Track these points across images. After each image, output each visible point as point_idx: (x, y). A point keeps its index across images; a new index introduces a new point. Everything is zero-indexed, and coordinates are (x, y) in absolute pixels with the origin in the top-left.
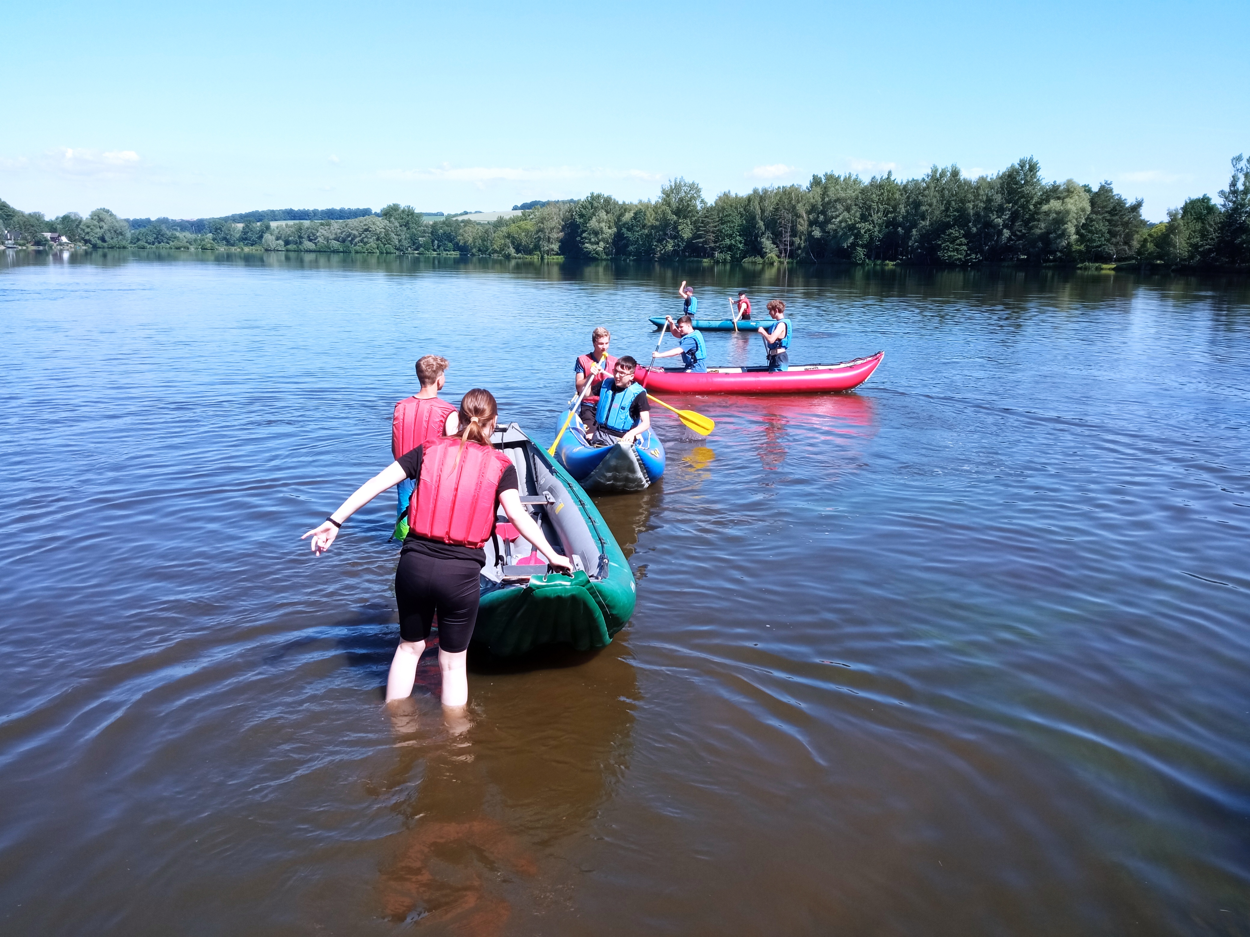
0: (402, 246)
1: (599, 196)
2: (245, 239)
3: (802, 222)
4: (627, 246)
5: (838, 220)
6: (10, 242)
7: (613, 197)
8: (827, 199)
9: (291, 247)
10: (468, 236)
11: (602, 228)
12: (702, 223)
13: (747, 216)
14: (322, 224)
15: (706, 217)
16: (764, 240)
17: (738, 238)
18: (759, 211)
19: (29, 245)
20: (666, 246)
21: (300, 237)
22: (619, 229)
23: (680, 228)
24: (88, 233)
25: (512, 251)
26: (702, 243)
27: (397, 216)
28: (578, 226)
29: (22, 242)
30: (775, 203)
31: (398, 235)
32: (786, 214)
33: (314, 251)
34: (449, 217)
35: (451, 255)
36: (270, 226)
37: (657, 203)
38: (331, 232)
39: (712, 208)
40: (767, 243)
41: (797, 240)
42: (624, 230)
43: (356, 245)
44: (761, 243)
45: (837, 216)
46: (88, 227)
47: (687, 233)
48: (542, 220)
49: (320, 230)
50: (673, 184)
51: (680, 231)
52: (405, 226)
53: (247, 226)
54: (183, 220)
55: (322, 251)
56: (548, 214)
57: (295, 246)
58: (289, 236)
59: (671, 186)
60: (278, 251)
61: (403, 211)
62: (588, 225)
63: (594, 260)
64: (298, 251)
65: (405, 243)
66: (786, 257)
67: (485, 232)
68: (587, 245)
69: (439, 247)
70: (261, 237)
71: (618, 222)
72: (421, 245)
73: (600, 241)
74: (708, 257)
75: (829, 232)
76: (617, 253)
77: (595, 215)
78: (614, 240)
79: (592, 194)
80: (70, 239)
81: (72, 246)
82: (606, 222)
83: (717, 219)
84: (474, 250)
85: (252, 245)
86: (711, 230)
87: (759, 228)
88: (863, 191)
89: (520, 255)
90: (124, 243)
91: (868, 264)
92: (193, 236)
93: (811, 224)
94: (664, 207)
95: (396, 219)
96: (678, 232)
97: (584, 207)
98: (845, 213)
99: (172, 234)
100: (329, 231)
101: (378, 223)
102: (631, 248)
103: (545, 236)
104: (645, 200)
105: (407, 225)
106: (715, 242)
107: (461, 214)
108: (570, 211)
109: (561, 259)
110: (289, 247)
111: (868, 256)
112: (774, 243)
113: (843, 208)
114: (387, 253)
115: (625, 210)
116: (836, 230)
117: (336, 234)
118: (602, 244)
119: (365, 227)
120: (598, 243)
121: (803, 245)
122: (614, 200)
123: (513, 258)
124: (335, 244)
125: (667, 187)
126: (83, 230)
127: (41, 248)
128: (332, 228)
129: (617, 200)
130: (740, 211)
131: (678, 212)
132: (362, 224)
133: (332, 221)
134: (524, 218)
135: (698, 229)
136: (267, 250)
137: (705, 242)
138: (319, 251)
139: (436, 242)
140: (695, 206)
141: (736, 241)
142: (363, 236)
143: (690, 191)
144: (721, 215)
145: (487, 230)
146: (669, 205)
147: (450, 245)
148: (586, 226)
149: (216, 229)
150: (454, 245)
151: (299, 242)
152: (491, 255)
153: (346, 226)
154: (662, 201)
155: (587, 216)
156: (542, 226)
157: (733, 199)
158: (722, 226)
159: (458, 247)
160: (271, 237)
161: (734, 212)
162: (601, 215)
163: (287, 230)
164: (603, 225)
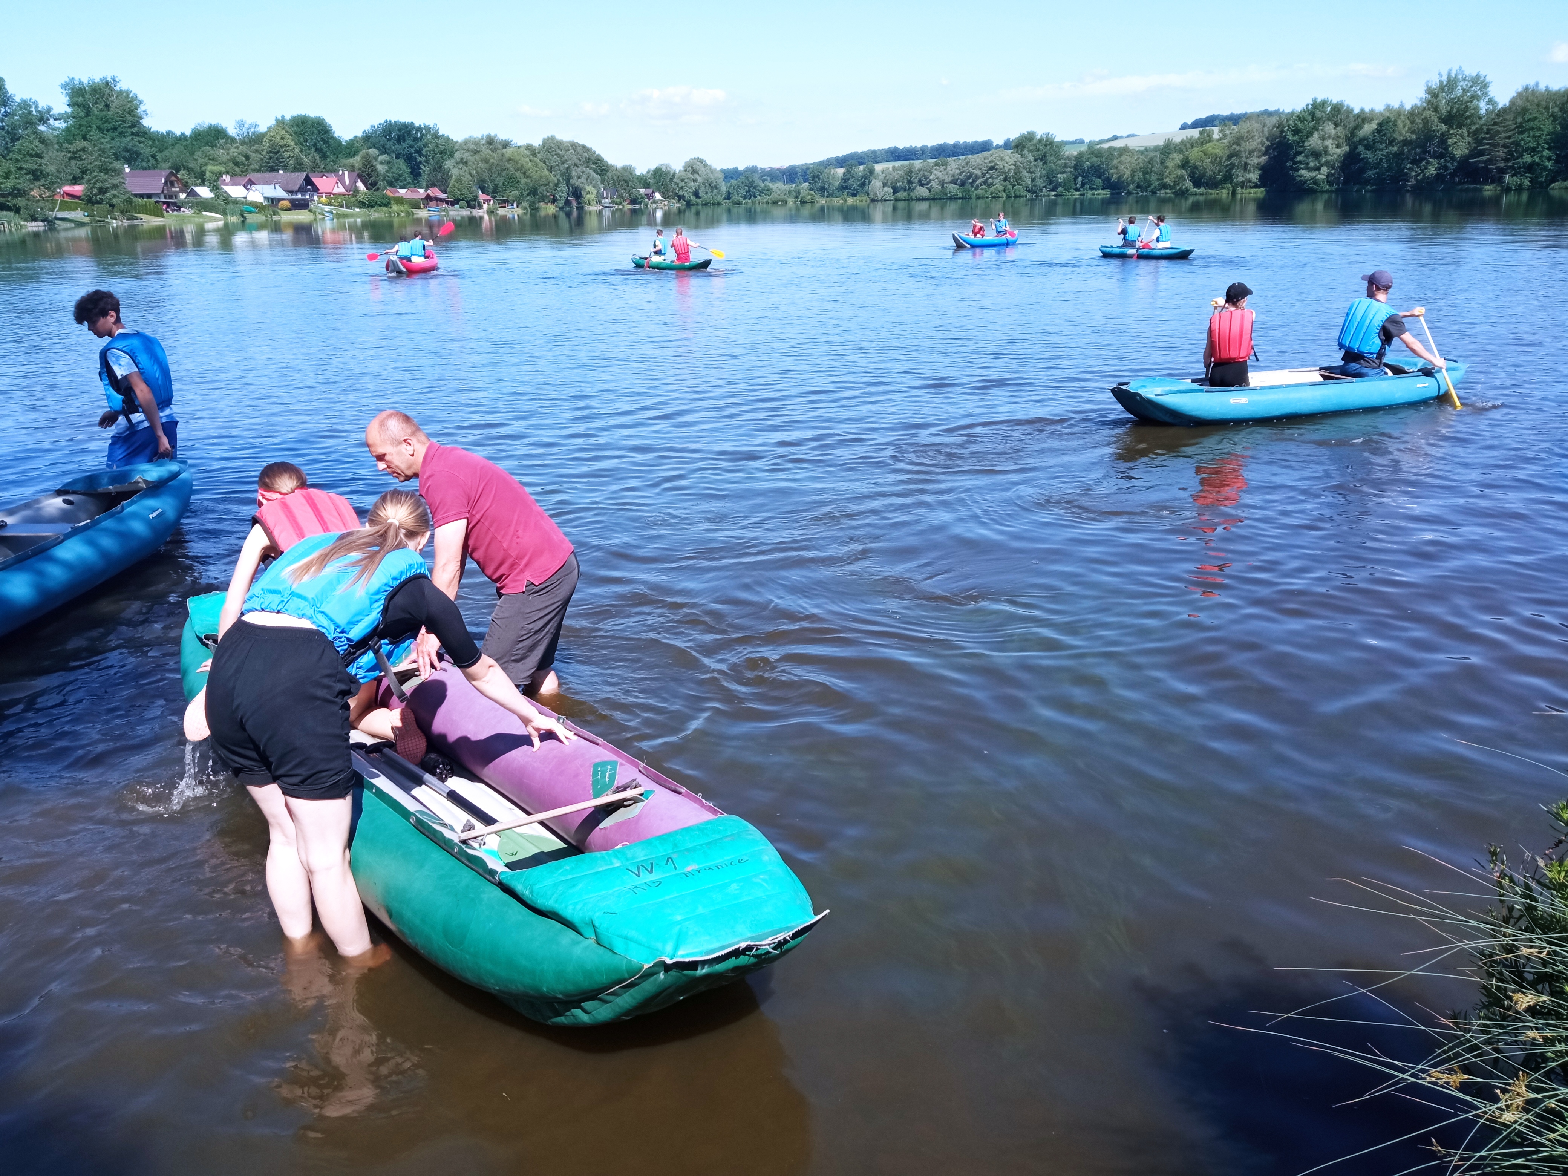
0: (1035, 186)
1: (1324, 103)
2: (844, 187)
4: (1362, 170)
6: (607, 200)
7: (1346, 103)
9: (901, 195)
10: (1125, 169)
11: (1327, 147)
12: (1487, 133)
13: (1564, 119)
14: (936, 164)
15: (1495, 124)
17: (1546, 153)
19: (625, 204)
20: (1426, 168)
21: (910, 182)
22: (1353, 147)
23: (1450, 141)
24: (682, 188)
25: (1188, 184)
26: (1484, 162)
27: (1032, 148)
28: (1290, 147)
29: (618, 200)
31: (1031, 173)
33: (928, 199)
34: (1091, 144)
35: (1098, 194)
36: (874, 170)
37: (1414, 107)
38: (947, 174)
39: (1504, 110)
42: (1361, 149)
43: (977, 188)
46: (682, 180)
47: (1460, 147)
48: (1238, 140)
49: (935, 172)
50: (1444, 78)
51: (1450, 146)
52: (1041, 160)
53: (848, 171)
54: (772, 169)
55: (936, 199)
56: (1248, 132)
57: (905, 194)
58: (897, 181)
59: (1441, 82)
60: (886, 200)
61: (1040, 141)
62: (1306, 144)
63: (1312, 192)
64: (909, 200)
65: (1040, 183)
67: (1149, 162)
68: (1302, 172)
69: (1083, 185)
70: (863, 185)
71: (1351, 139)
72: (1060, 184)
73: (1322, 165)
74: (1492, 182)
76: (1346, 182)
77: (1317, 130)
78: (1343, 163)
79: (1315, 100)
80: (663, 195)
81: (666, 203)
82: (1333, 139)
83: (1514, 126)
84: (1131, 187)
85: (854, 195)
86: (1502, 142)
89: (1202, 190)
90: (720, 198)
92: (787, 187)
94: (1428, 113)
95: (1030, 151)
96: (1446, 149)
97: (1300, 118)
99: (766, 186)
100: (945, 173)
101: (1007, 158)
102: (1370, 174)
103: (1240, 162)
104: (1396, 105)
105: (1043, 158)
106: (1506, 160)
107: (1109, 140)
108: (1280, 126)
109: (1260, 192)
110: (899, 195)
114: (1016, 197)
115: (1364, 121)
117: (953, 176)
118: (1325, 170)
119: (990, 165)
120: (1318, 169)
122: (1348, 107)
123: (1192, 195)
124: (953, 189)
125: (1435, 84)
126: (677, 184)
127: (637, 207)
128: (949, 168)
129: (1352, 106)
130: (1553, 112)
131: (1449, 119)
132: (987, 161)
133: (949, 159)
134: (1206, 139)
135: (1479, 142)
136: (873, 200)
137: (1490, 161)
138: (934, 199)
139: (1080, 178)
140: (1477, 109)
141: (1541, 158)
142: (988, 176)
143: (1471, 87)
144: (1519, 120)
145: (1151, 159)
146: (1436, 110)
147: (1098, 181)
148: (1303, 146)
149: (814, 177)
150: (1103, 181)
151: (910, 188)
152: (1155, 193)
153: (967, 164)
154: (1425, 105)
155: (1305, 132)
156: (1238, 148)
157: (1542, 94)
158: (1520, 137)
159: (1108, 184)
160: (876, 184)
161: (1542, 114)
162: (1326, 129)
163: (894, 174)
164: (1329, 142)
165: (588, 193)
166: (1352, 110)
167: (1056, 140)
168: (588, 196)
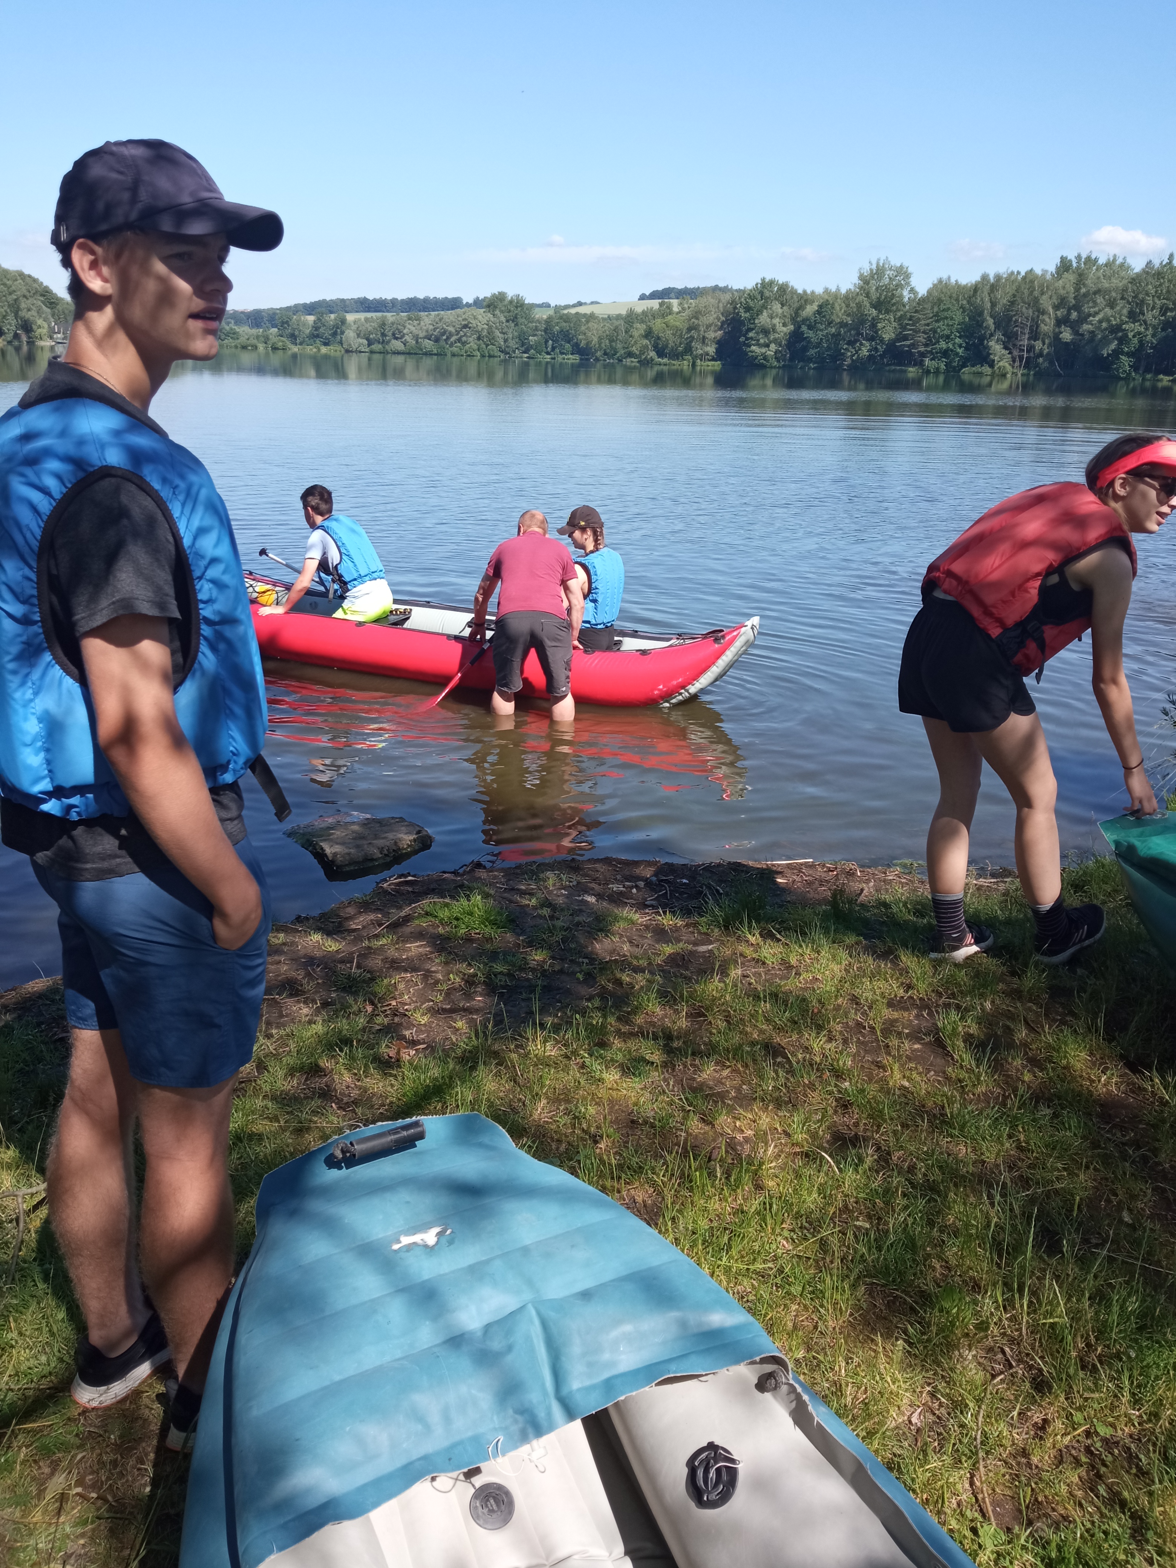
0: (508, 347)
1: (772, 283)
2: (315, 335)
3: (1047, 320)
4: (805, 349)
5: (1097, 319)
7: (791, 284)
8: (1083, 290)
9: (376, 347)
10: (592, 336)
11: (775, 325)
12: (910, 320)
13: (971, 311)
14: (409, 318)
15: (916, 312)
16: (992, 343)
17: (958, 340)
18: (989, 305)
20: (860, 349)
21: (383, 335)
22: (798, 326)
23: (880, 326)
25: (653, 354)
26: (909, 346)
27: (503, 309)
28: (742, 323)
30: (1010, 294)
31: (504, 333)
32: (1024, 309)
33: (403, 353)
34: (557, 308)
35: (568, 359)
36: (346, 320)
37: (849, 291)
38: (421, 329)
39: (923, 300)
40: (996, 348)
41: (1038, 345)
42: (804, 328)
43: (451, 345)
44: (988, 348)
45: (1096, 313)
47: (888, 333)
48: (697, 314)
49: (408, 326)
50: (874, 267)
51: (879, 330)
52: (513, 321)
53: (319, 319)
55: (412, 354)
56: (705, 306)
57: (380, 346)
58: (370, 333)
59: (871, 270)
60: (361, 352)
61: (511, 302)
62: (756, 321)
63: (762, 367)
64: (384, 353)
65: (513, 344)
66: (1020, 366)
67: (614, 330)
68: (753, 348)
69: (553, 349)
70: (335, 334)
71: (795, 318)
72: (531, 347)
73: (771, 342)
74: (915, 365)
75: (1082, 335)
76: (792, 359)
77: (766, 308)
78: (789, 341)
79: (763, 280)
82: (780, 318)
83: (931, 315)
84: (599, 354)
85: (326, 344)
86: (922, 329)
87: (987, 328)
88: (1135, 280)
89: (665, 360)
91: (1134, 379)
92: (254, 331)
93: (1059, 322)
94: (861, 298)
95: (502, 312)
96: (876, 332)
97: (751, 297)
98: (1107, 310)
99: (231, 329)
100: (419, 327)
101: (480, 317)
102: (812, 352)
103: (699, 335)
104: (833, 289)
105: (514, 319)
106: (926, 345)
107: (574, 306)
108: (733, 302)
109: (717, 365)
110: (373, 347)
111: (1135, 367)
112: (1006, 348)
113: (1104, 303)
114: (490, 356)
115: (806, 301)
116: (1093, 332)
117: (427, 331)
118: (773, 347)
119: (463, 323)
120: (767, 346)
121: (1045, 352)
122: (792, 288)
123: (656, 364)
124: (428, 344)
125: (866, 271)
128: (422, 323)
129: (796, 287)
130: (962, 305)
131: (877, 305)
132: (460, 319)
133: (421, 314)
134: (666, 311)
135: (904, 327)
136: (347, 351)
137: (913, 345)
138: (409, 354)
139: (550, 342)
140: (901, 296)
141: (954, 344)
142: (462, 333)
143: (896, 276)
144: (936, 309)
145: (617, 327)
146: (868, 295)
147: (568, 346)
148: (754, 323)
149: (283, 323)
150: (573, 346)
151: (383, 341)
152: (621, 361)
153: (441, 320)
154: (858, 290)
155: (755, 310)
156: (696, 322)
157: (953, 288)
158: (937, 325)
159: (577, 349)
160: (350, 335)
161: (953, 305)
162: (774, 308)
163: (368, 325)
164: (776, 321)
165: (39, 327)
166: (796, 291)
167: (526, 302)
168: (39, 330)
